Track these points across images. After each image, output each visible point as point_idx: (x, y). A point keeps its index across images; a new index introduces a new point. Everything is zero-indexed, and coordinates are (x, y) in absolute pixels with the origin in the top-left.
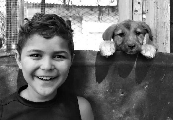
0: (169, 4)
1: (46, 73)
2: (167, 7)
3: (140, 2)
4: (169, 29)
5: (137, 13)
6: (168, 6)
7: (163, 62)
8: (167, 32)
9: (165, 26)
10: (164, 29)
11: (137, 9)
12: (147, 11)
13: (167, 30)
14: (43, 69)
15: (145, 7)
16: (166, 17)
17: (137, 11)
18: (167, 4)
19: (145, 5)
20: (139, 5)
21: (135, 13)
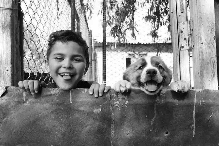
0: (215, 39)
1: (67, 70)
2: (212, 42)
3: (186, 38)
4: (216, 64)
5: (183, 49)
6: (213, 40)
7: (210, 100)
8: (213, 68)
9: (212, 62)
10: (210, 65)
11: (183, 45)
12: (193, 46)
13: (213, 66)
14: (65, 67)
15: (192, 43)
16: (212, 52)
17: (183, 47)
18: (212, 38)
19: (192, 41)
20: (185, 41)
21: (181, 49)
